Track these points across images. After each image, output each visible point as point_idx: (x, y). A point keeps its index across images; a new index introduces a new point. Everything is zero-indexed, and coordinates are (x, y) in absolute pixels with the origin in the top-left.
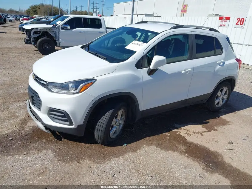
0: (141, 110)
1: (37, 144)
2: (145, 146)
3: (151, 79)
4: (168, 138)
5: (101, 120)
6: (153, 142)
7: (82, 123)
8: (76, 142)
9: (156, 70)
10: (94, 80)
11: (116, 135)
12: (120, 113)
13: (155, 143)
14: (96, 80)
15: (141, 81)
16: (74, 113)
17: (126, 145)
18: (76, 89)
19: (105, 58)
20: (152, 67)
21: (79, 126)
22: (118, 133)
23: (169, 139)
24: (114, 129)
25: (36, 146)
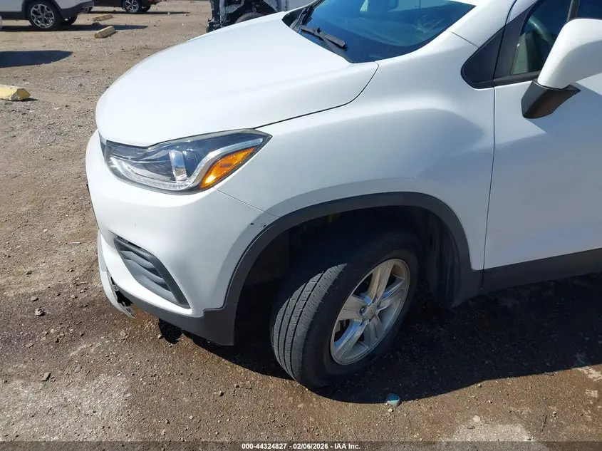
0: (477, 265)
1: (99, 344)
2: (476, 419)
3: (539, 137)
4: (595, 394)
5: (292, 301)
6: (518, 405)
7: (218, 303)
8: (216, 357)
9: (570, 91)
10: (261, 140)
11: (364, 350)
12: (381, 273)
13: (527, 410)
14: (267, 138)
15: (486, 143)
16: (183, 267)
17: (394, 402)
18: (189, 174)
19: (342, 44)
20: (545, 77)
21: (209, 314)
22: (375, 341)
23: (597, 401)
24: (355, 332)
25: (92, 350)
